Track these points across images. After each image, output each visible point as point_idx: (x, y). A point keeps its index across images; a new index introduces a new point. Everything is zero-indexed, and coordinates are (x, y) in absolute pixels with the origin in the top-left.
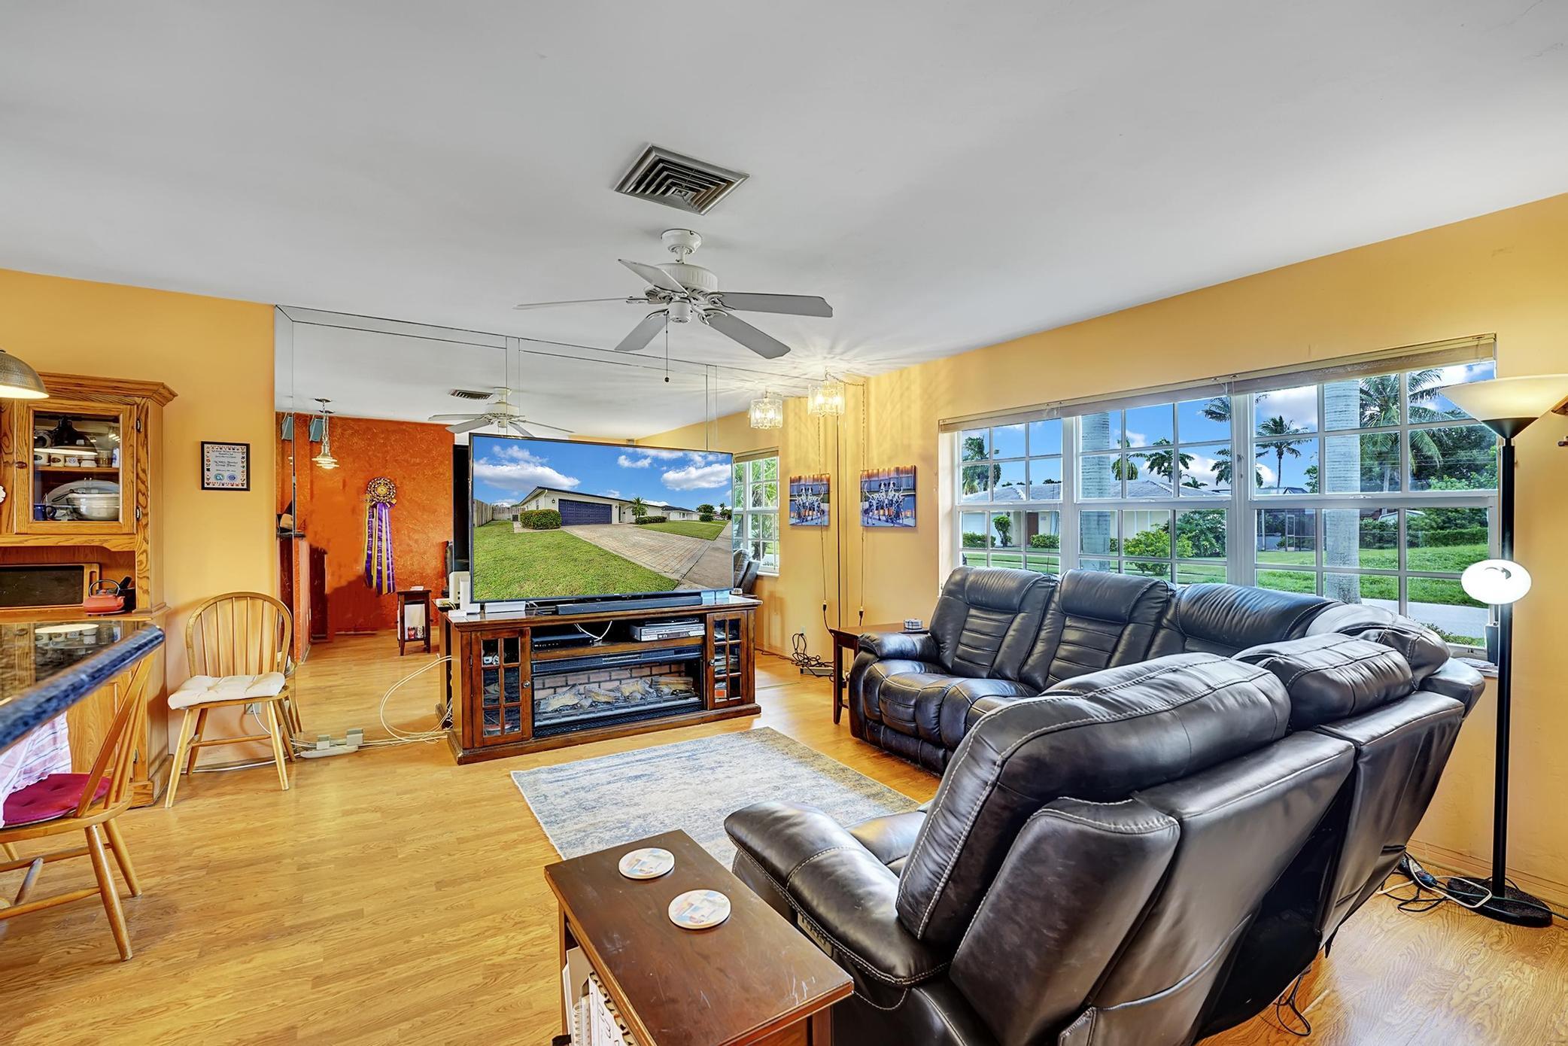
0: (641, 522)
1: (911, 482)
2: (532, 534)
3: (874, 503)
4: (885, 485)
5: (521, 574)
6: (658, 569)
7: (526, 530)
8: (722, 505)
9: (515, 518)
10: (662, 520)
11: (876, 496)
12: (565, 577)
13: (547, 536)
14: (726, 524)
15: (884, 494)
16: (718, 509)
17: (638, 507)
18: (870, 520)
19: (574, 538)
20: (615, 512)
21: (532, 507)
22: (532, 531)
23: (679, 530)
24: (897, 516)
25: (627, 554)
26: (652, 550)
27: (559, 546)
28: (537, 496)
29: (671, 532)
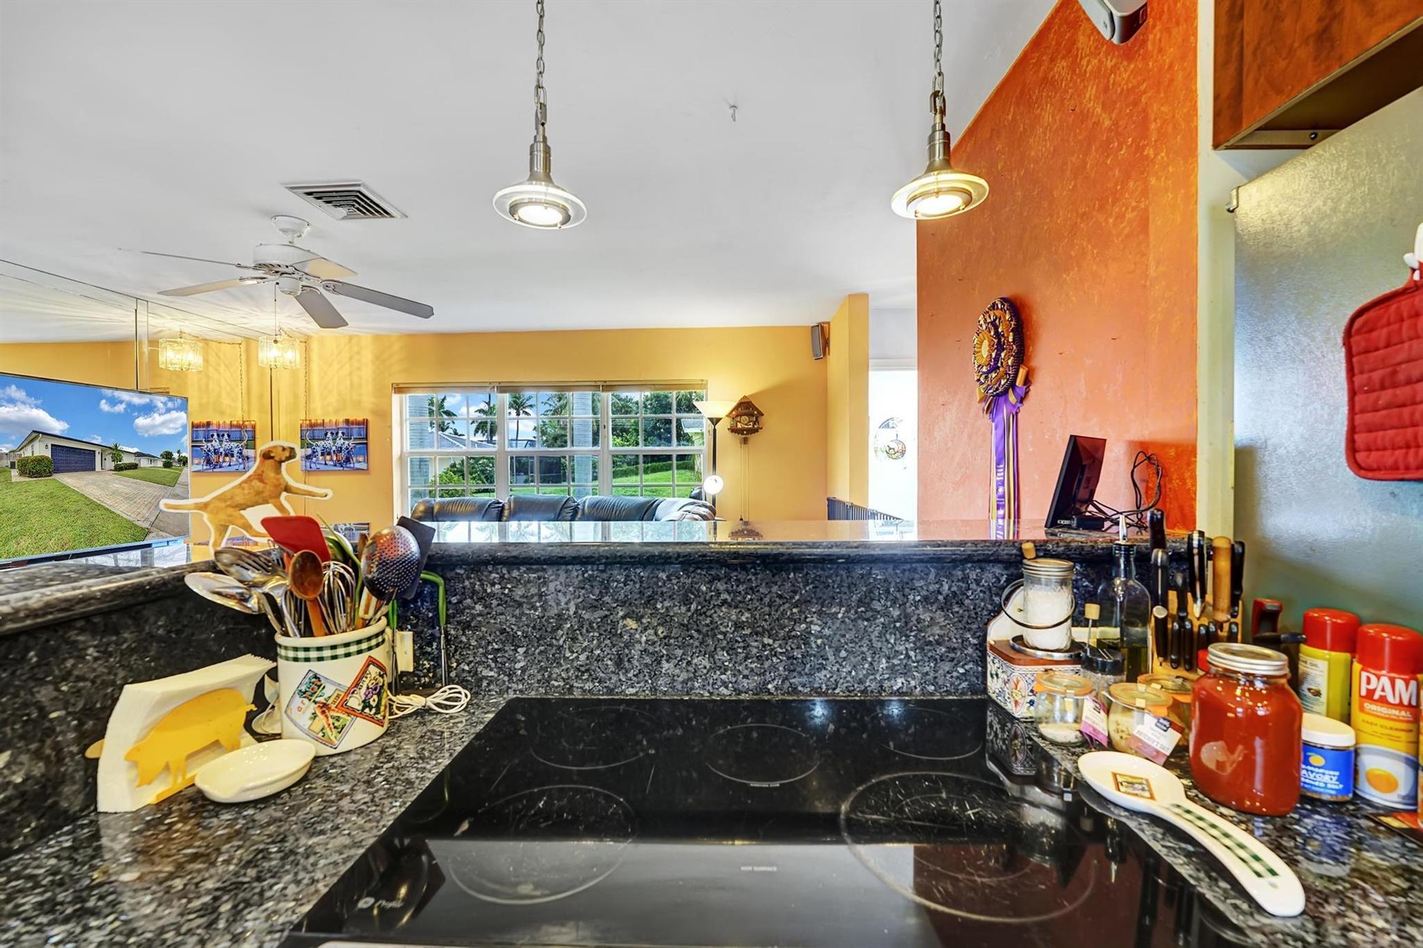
0: (119, 469)
1: (363, 433)
2: (28, 482)
3: (319, 449)
4: (332, 434)
5: (18, 528)
6: (132, 517)
7: (23, 479)
8: (179, 452)
9: (13, 465)
10: (134, 466)
11: (321, 443)
12: (57, 529)
13: (41, 485)
14: (181, 470)
15: (331, 442)
16: (176, 456)
17: (116, 453)
18: (313, 465)
19: (65, 486)
20: (98, 458)
21: (27, 453)
22: (28, 479)
23: (150, 478)
24: (348, 460)
25: (108, 503)
26: (128, 498)
27: (52, 495)
28: (32, 440)
29: (141, 479)
